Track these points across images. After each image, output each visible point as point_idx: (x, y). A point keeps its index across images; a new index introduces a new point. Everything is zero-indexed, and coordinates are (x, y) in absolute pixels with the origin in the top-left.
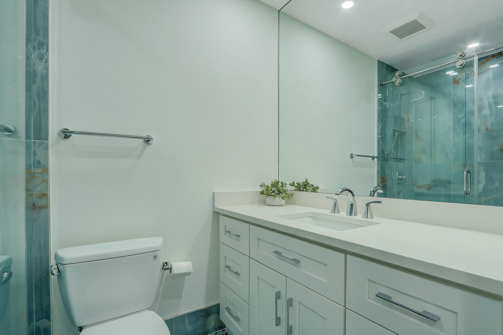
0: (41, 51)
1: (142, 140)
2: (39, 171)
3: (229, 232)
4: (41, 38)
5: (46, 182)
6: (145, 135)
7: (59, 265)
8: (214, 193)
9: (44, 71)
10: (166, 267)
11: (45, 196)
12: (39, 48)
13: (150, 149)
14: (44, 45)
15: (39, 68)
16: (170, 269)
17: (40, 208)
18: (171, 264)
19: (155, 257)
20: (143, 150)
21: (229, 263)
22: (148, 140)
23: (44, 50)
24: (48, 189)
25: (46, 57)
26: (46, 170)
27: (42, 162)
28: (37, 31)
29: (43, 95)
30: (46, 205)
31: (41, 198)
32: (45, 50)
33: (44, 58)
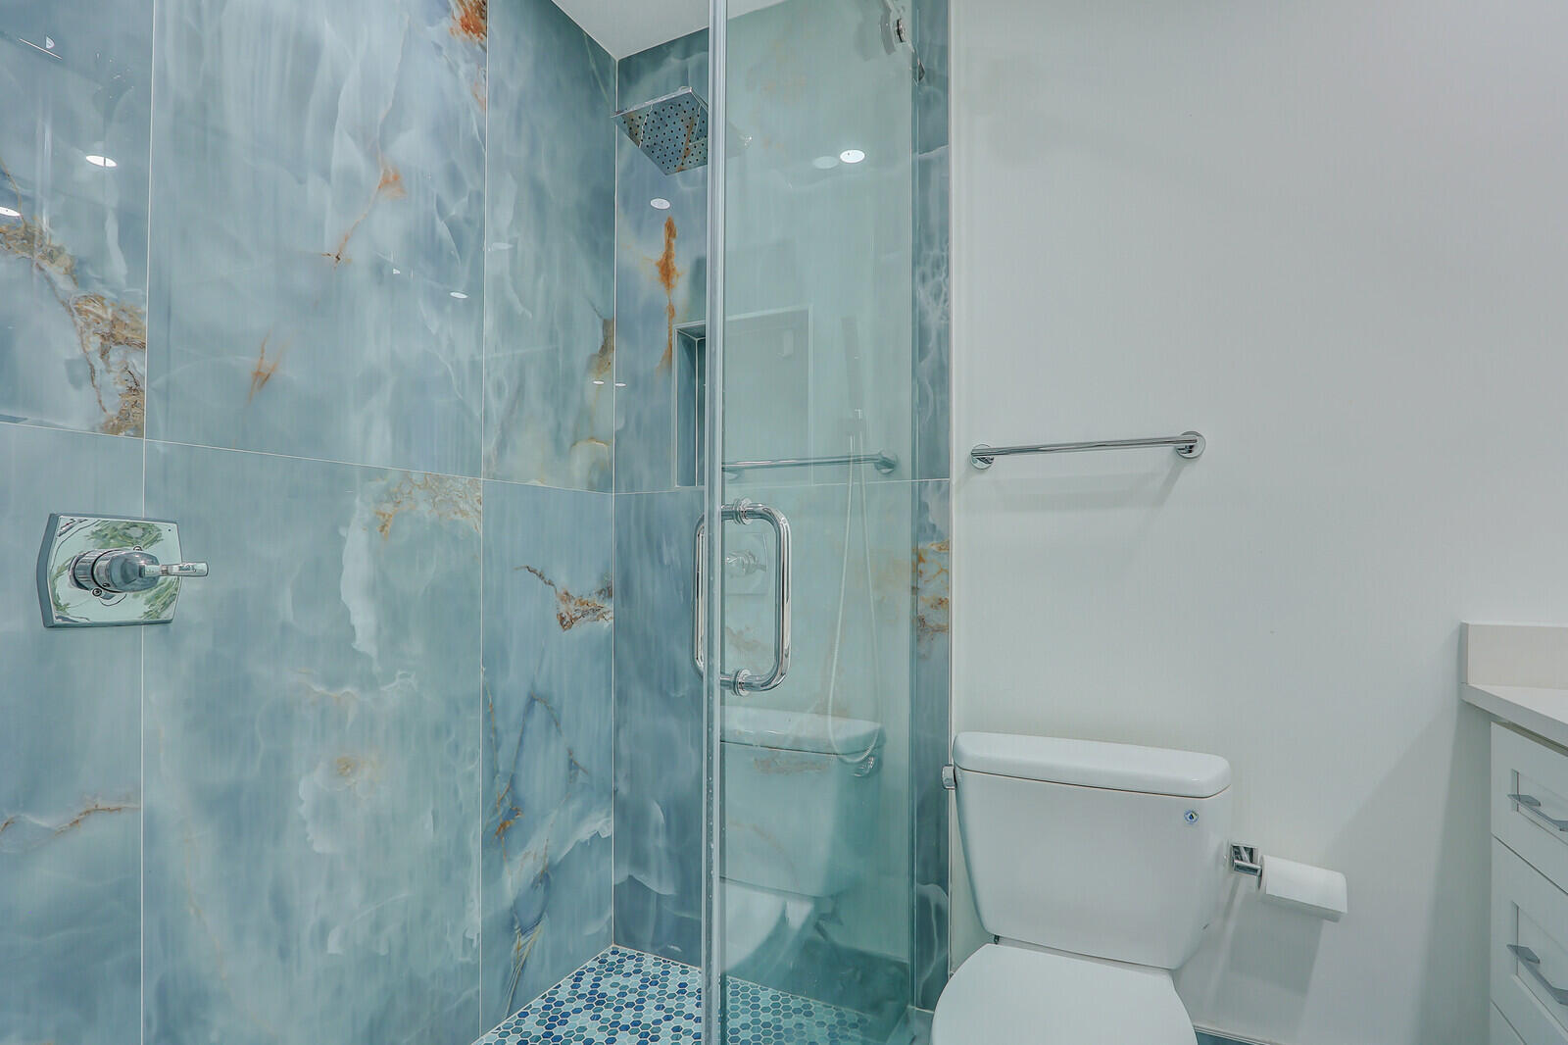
0: (937, 278)
1: (1170, 448)
2: (934, 548)
3: (1531, 803)
4: (936, 251)
5: (945, 571)
6: (1177, 434)
7: (957, 768)
8: (1463, 631)
9: (943, 322)
10: (1243, 860)
11: (942, 603)
12: (933, 275)
13: (1193, 474)
14: (942, 264)
15: (933, 319)
16: (1259, 871)
17: (933, 630)
18: (1262, 858)
19: (1191, 817)
20: (1171, 480)
21: (1531, 941)
22: (1187, 447)
23: (941, 275)
24: (948, 589)
25: (944, 289)
26: (945, 547)
27: (937, 528)
28: (929, 239)
29: (941, 376)
30: (945, 624)
31: (936, 608)
32: (944, 275)
33: (941, 295)
